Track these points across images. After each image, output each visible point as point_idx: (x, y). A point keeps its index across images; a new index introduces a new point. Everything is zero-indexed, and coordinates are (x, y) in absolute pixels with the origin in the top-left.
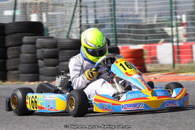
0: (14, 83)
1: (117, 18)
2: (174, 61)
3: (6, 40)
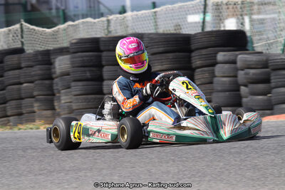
3: (192, 59)
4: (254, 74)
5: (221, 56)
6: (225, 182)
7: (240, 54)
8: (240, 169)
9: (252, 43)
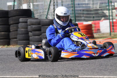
0: (15, 46)
1: (75, 5)
2: (111, 31)
3: (9, 21)
4: (34, 27)
5: (21, 20)
6: (22, 72)
7: (29, 19)
8: (29, 66)
9: (34, 14)
